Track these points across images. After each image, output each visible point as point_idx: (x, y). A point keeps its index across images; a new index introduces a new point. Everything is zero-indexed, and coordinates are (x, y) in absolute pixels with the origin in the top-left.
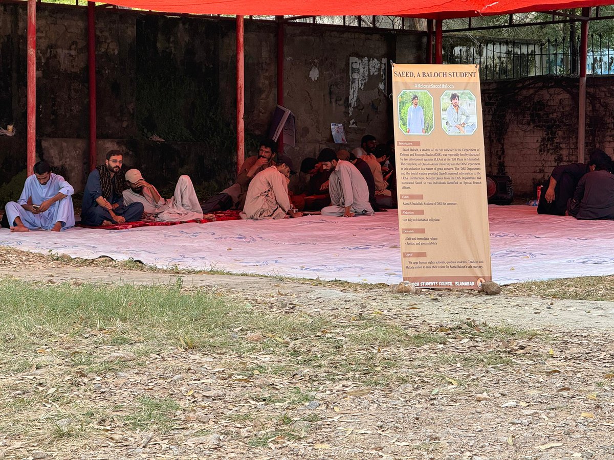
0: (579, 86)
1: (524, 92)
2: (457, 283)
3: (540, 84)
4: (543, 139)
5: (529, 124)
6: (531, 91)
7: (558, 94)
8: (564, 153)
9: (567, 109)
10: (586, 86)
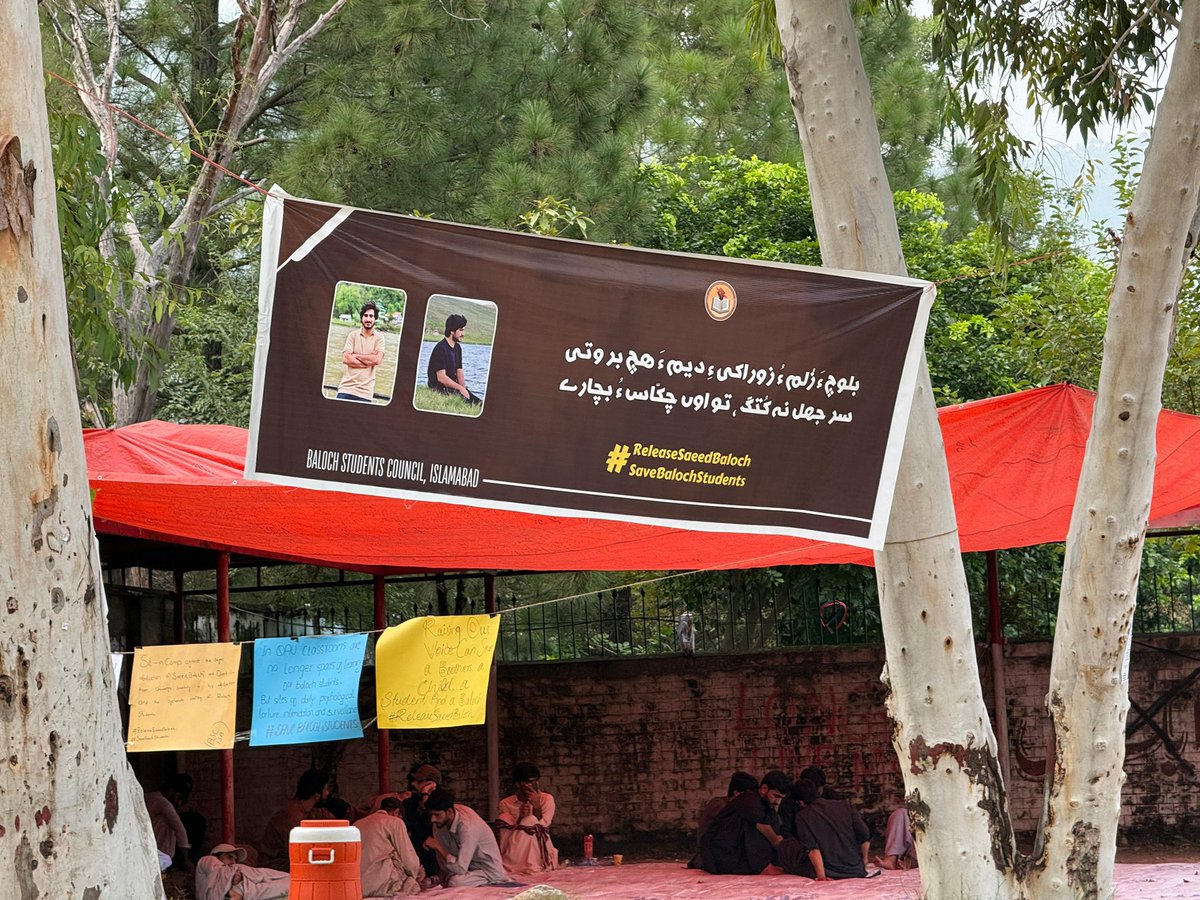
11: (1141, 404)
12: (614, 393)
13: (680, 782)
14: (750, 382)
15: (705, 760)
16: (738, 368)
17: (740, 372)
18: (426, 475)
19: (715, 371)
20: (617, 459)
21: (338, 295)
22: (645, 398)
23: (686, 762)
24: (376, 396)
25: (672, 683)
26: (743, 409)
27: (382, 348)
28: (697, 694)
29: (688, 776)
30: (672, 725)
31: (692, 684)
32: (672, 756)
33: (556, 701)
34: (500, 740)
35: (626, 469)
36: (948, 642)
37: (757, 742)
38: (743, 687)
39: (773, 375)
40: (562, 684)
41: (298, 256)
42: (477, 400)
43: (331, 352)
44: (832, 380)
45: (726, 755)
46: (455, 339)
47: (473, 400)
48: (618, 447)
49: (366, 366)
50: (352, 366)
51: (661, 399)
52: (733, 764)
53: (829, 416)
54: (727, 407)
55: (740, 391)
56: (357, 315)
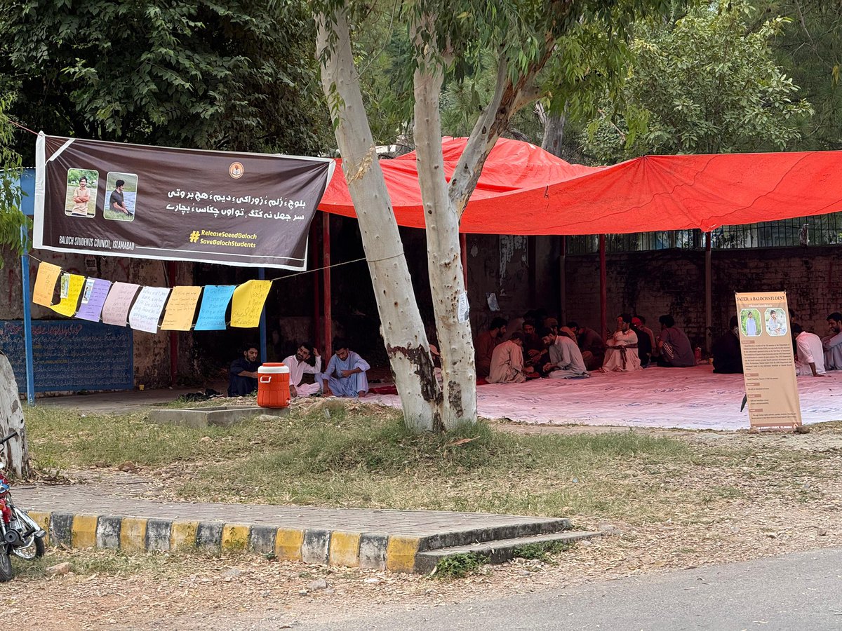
0: (705, 258)
1: (654, 263)
2: (782, 427)
3: (669, 256)
4: (673, 304)
5: (659, 291)
6: (660, 263)
7: (686, 265)
8: (693, 315)
9: (694, 278)
10: (712, 258)
11: (435, 207)
12: (191, 210)
13: (800, 316)
14: (252, 203)
15: (812, 304)
16: (246, 198)
17: (247, 199)
18: (111, 245)
19: (236, 199)
20: (194, 237)
21: (69, 173)
22: (205, 211)
23: (803, 305)
24: (88, 214)
25: (796, 262)
26: (249, 215)
27: (89, 194)
28: (809, 268)
29: (804, 312)
30: (796, 286)
31: (806, 263)
32: (796, 301)
33: (740, 271)
34: (712, 291)
35: (199, 241)
36: (396, 304)
37: (838, 295)
38: (831, 265)
39: (262, 200)
40: (743, 261)
41: (52, 159)
42: (131, 214)
43: (68, 197)
44: (291, 202)
45: (822, 302)
46: (120, 190)
47: (130, 214)
48: (194, 232)
49: (83, 202)
50: (78, 202)
51: (212, 211)
52: (826, 306)
53: (293, 217)
54: (242, 214)
55: (248, 208)
56: (78, 181)
